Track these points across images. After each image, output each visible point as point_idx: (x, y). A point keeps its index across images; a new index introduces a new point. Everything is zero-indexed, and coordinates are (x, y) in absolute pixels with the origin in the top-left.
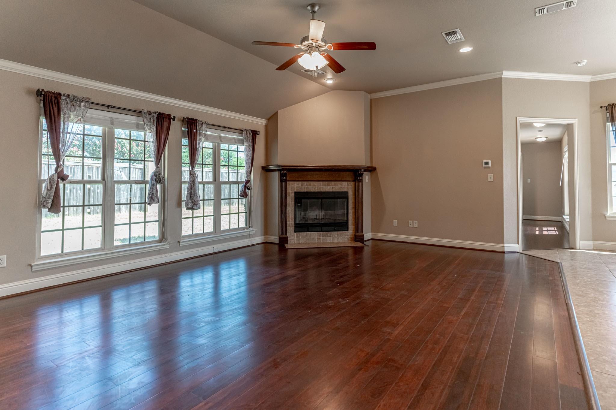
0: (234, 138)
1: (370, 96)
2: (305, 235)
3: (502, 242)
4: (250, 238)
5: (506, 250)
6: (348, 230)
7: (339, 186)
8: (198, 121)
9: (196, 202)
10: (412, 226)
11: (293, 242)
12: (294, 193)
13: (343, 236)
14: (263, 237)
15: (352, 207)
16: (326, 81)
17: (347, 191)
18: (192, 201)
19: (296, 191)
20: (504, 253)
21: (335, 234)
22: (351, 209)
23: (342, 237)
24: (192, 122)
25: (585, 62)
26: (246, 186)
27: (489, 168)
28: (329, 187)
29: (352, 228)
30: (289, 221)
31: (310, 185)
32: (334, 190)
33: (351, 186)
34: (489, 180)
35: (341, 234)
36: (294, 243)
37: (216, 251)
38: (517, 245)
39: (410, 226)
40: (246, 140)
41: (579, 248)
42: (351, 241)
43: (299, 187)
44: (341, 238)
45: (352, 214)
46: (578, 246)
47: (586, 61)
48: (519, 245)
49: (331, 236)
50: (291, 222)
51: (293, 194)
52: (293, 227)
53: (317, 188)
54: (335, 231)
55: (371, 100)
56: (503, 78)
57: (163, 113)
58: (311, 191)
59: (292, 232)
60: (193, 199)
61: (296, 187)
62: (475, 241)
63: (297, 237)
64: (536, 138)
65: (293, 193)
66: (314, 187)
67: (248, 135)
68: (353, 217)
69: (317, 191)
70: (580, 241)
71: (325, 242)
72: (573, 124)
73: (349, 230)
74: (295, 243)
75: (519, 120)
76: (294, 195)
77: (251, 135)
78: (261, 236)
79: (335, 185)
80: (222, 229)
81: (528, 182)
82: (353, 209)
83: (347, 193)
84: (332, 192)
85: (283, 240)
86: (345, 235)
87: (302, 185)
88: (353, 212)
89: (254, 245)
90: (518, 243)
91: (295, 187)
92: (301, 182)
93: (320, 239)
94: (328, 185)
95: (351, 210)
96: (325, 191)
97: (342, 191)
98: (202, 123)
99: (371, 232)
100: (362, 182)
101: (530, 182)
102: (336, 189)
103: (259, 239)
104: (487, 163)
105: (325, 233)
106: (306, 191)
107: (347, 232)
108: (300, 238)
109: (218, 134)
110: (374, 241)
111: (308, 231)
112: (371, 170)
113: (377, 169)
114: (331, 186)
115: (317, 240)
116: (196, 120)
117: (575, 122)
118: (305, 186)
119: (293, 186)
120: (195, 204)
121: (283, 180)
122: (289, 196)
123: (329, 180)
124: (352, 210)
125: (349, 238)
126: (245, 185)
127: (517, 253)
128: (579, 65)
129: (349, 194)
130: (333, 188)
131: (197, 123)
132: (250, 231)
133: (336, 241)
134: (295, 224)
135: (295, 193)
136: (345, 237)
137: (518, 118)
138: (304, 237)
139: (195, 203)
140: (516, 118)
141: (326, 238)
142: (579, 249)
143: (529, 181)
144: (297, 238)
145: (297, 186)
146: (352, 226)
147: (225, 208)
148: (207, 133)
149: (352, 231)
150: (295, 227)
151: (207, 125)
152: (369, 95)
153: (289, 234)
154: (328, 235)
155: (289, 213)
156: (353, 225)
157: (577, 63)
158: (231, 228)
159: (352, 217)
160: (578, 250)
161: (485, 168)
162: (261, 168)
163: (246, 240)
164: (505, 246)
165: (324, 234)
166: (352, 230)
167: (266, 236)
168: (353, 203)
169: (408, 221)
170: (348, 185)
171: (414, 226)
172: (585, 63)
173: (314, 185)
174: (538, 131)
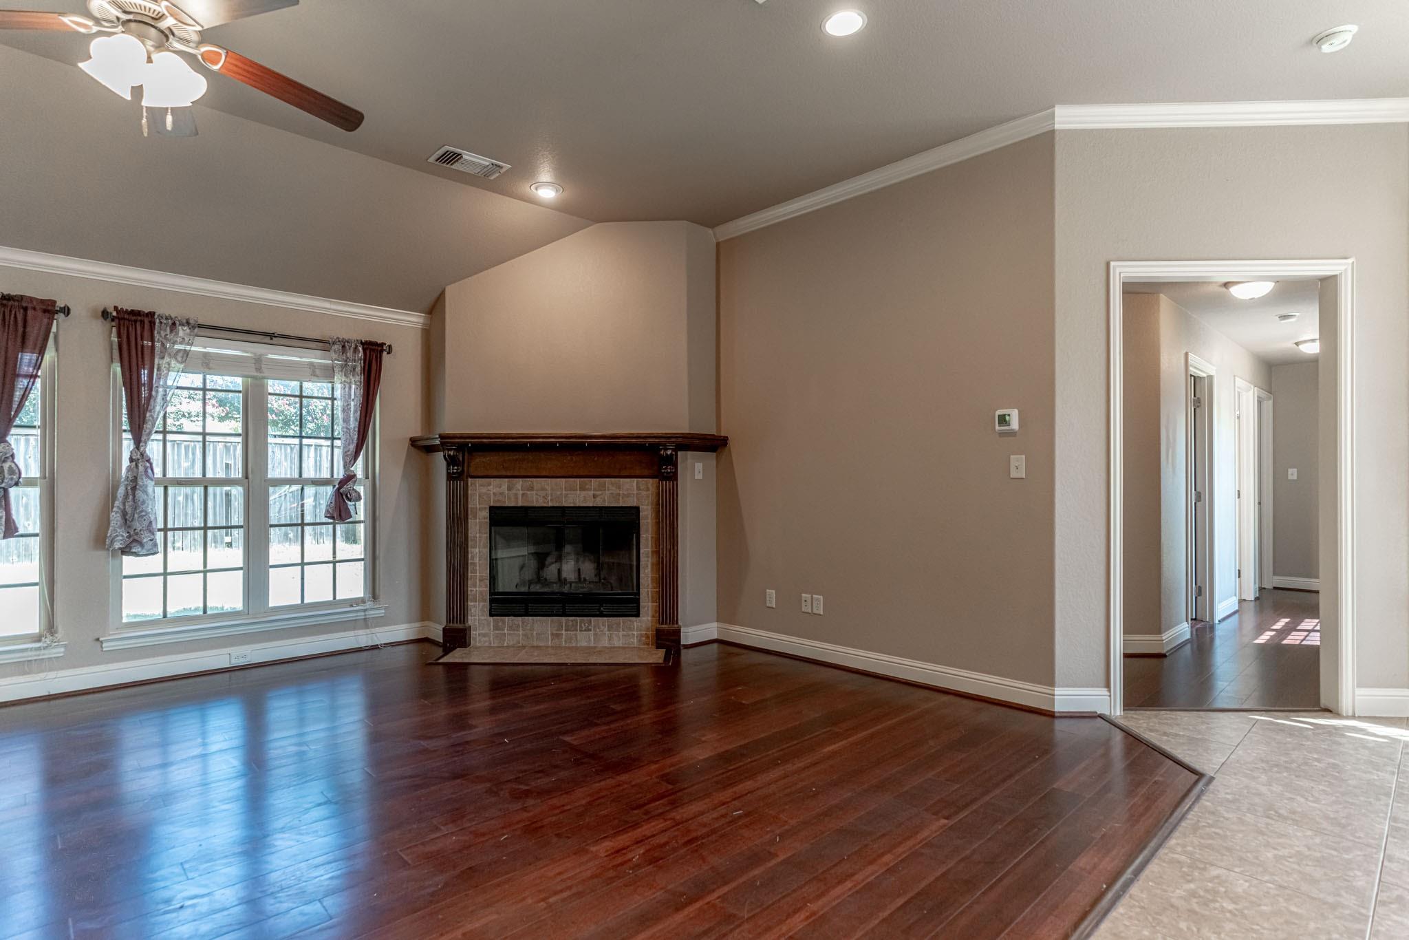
0: (311, 365)
1: (715, 234)
2: (519, 625)
3: (1049, 679)
4: (367, 627)
5: (1058, 708)
6: (638, 615)
7: (614, 490)
8: (156, 316)
9: (137, 534)
10: (810, 612)
11: (486, 642)
12: (488, 511)
13: (623, 631)
14: (417, 625)
15: (650, 550)
16: (536, 189)
17: (635, 505)
18: (128, 532)
19: (492, 504)
20: (1051, 715)
21: (601, 624)
22: (648, 557)
23: (621, 633)
24: (135, 321)
25: (1346, 34)
26: (341, 491)
27: (1012, 434)
28: (583, 493)
29: (650, 609)
30: (475, 586)
31: (531, 489)
32: (599, 503)
33: (648, 490)
34: (1014, 474)
35: (618, 624)
36: (487, 644)
37: (236, 662)
38: (1104, 691)
39: (804, 610)
40: (344, 367)
41: (1350, 714)
42: (648, 644)
43: (501, 494)
44: (618, 636)
45: (649, 570)
46: (1346, 704)
47: (1354, 28)
48: (1110, 691)
49: (591, 630)
50: (478, 588)
51: (486, 513)
52: (485, 601)
53: (552, 496)
54: (601, 615)
55: (718, 245)
56: (1057, 133)
57: (22, 297)
58: (535, 504)
59: (483, 615)
60: (129, 527)
61: (494, 493)
62: (969, 669)
63: (496, 628)
64: (1297, 344)
65: (485, 508)
66: (542, 493)
67: (350, 354)
68: (652, 579)
69: (550, 504)
70: (1356, 689)
71: (574, 645)
72: (1335, 276)
73: (641, 615)
74: (492, 645)
75: (1118, 270)
76: (488, 514)
77: (361, 354)
78: (410, 622)
79: (602, 487)
80: (271, 605)
81: (1290, 477)
82: (652, 555)
83: (636, 510)
84: (593, 507)
85: (457, 637)
86: (630, 629)
87: (509, 489)
88: (652, 564)
89: (375, 647)
90: (1108, 686)
91: (492, 492)
92: (506, 480)
93: (558, 636)
94: (582, 488)
95: (646, 559)
96: (572, 505)
97: (620, 505)
98: (174, 324)
99: (717, 621)
100: (677, 480)
101: (1295, 477)
102: (604, 501)
103: (401, 631)
104: (1003, 420)
105: (572, 621)
106: (520, 504)
107: (634, 619)
108: (506, 631)
109: (251, 353)
110: (722, 646)
111: (527, 614)
112: (713, 444)
113: (731, 443)
114: (590, 490)
115: (552, 640)
116: (151, 314)
117: (1343, 268)
118: (519, 490)
119: (484, 490)
120: (135, 541)
121: (458, 476)
122: (475, 517)
123: (582, 474)
124: (650, 560)
125: (641, 635)
126: (339, 489)
127: (1099, 719)
128: (1326, 48)
129: (641, 514)
130: (595, 496)
131: (152, 324)
132: (365, 610)
133: (605, 642)
134: (491, 594)
135: (492, 509)
136: (630, 633)
137: (1112, 264)
138: (514, 630)
139: (136, 537)
140: (1108, 265)
141: (576, 635)
142: (1353, 717)
143: (1293, 474)
144: (497, 632)
145: (494, 491)
146: (650, 604)
147: (281, 550)
148: (193, 348)
149: (649, 618)
150: (492, 601)
151: (194, 327)
152: (710, 231)
153: (471, 621)
154: (581, 626)
155: (474, 564)
156: (653, 602)
157: (1320, 41)
158: (306, 601)
159: (650, 579)
160: (1347, 718)
161: (1002, 434)
162: (407, 443)
163: (351, 633)
164: (1056, 693)
165: (571, 623)
166: (650, 613)
167: (427, 623)
168: (652, 537)
169: (801, 596)
170: (638, 488)
171: (815, 611)
172: (1348, 37)
173: (543, 489)
174: (1277, 318)
